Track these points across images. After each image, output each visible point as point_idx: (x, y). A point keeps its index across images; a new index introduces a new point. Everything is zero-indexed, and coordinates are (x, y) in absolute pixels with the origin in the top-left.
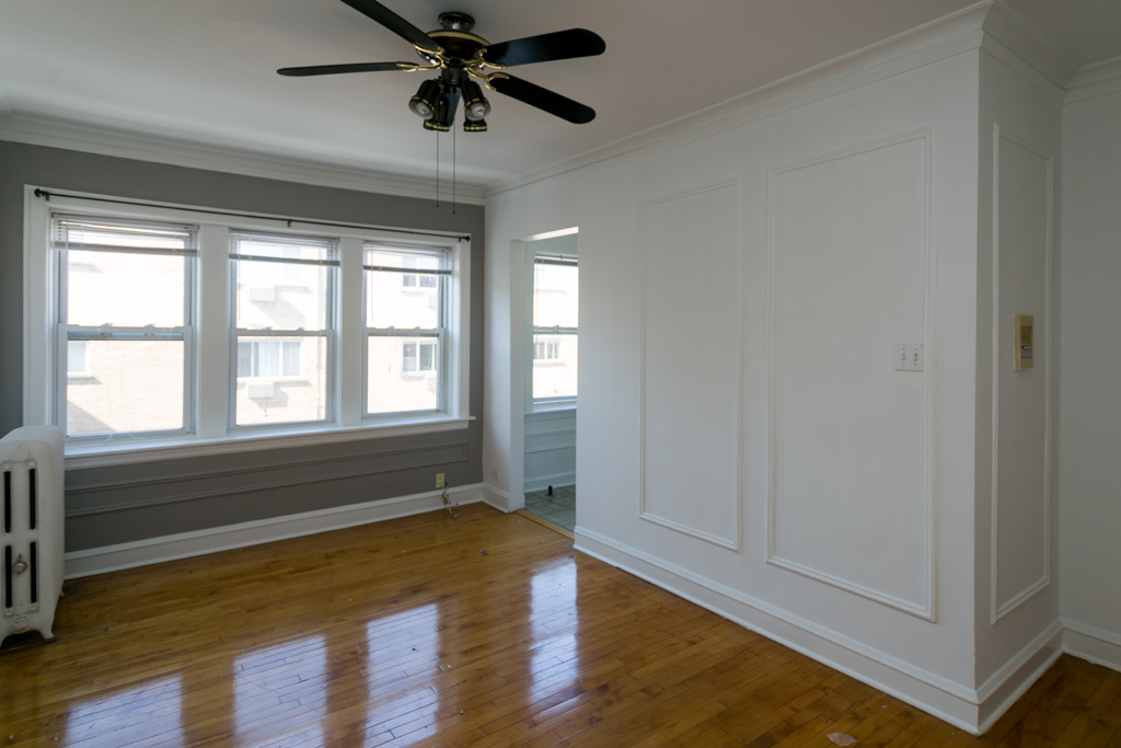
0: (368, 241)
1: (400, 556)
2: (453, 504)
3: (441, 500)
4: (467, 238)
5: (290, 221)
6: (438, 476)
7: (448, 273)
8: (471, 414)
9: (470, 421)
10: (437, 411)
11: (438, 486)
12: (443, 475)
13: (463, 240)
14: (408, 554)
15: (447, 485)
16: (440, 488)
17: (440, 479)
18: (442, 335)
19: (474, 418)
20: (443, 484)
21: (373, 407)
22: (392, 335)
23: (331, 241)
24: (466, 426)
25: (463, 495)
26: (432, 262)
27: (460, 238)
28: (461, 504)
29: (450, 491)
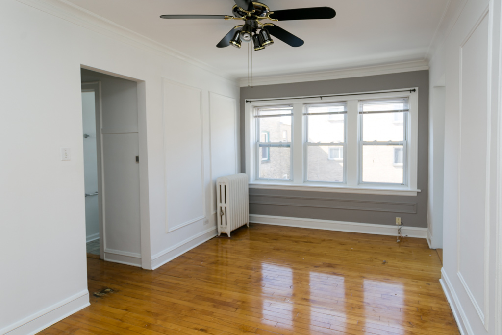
0: (361, 100)
1: (347, 250)
2: (404, 235)
3: (397, 231)
4: (414, 90)
5: (321, 97)
6: (397, 218)
7: (407, 110)
8: (418, 188)
9: (418, 192)
10: (402, 184)
11: (397, 224)
12: (400, 218)
13: (412, 92)
14: (352, 250)
15: (402, 224)
16: (397, 225)
17: (398, 220)
18: (405, 144)
19: (419, 191)
20: (400, 223)
21: (365, 179)
22: (375, 144)
23: (343, 102)
24: (415, 194)
25: (411, 232)
26: (400, 106)
27: (411, 91)
28: (409, 236)
29: (404, 228)
